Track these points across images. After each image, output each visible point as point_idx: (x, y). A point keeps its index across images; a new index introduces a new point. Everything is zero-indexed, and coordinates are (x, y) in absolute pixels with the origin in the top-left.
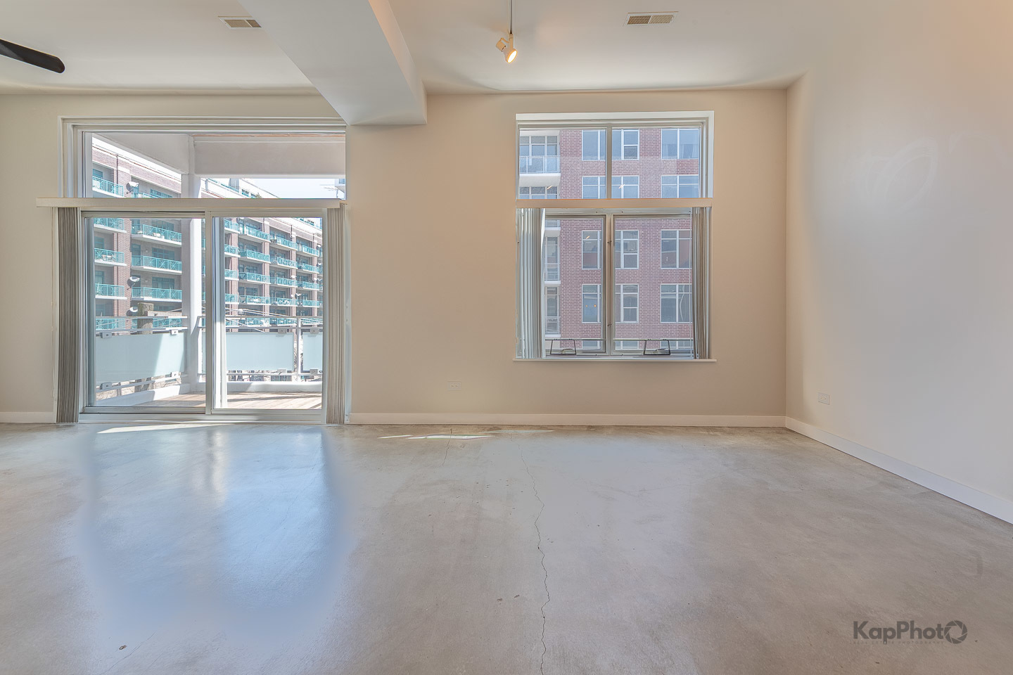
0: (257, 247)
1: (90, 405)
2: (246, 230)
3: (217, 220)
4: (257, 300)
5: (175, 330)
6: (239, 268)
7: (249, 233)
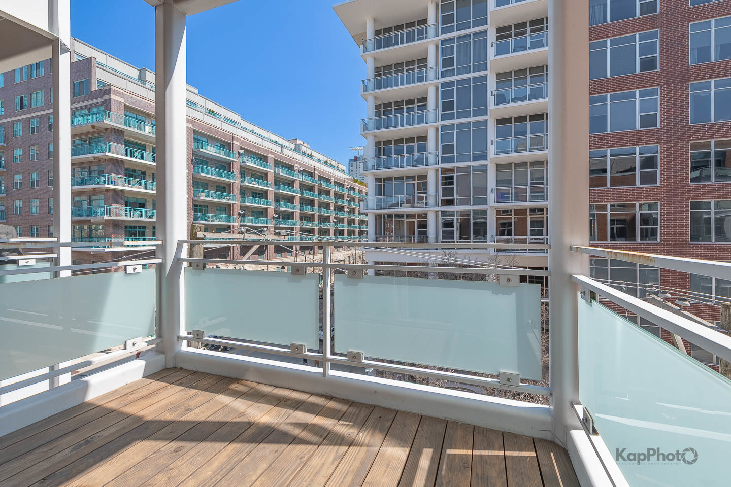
6: (300, 203)
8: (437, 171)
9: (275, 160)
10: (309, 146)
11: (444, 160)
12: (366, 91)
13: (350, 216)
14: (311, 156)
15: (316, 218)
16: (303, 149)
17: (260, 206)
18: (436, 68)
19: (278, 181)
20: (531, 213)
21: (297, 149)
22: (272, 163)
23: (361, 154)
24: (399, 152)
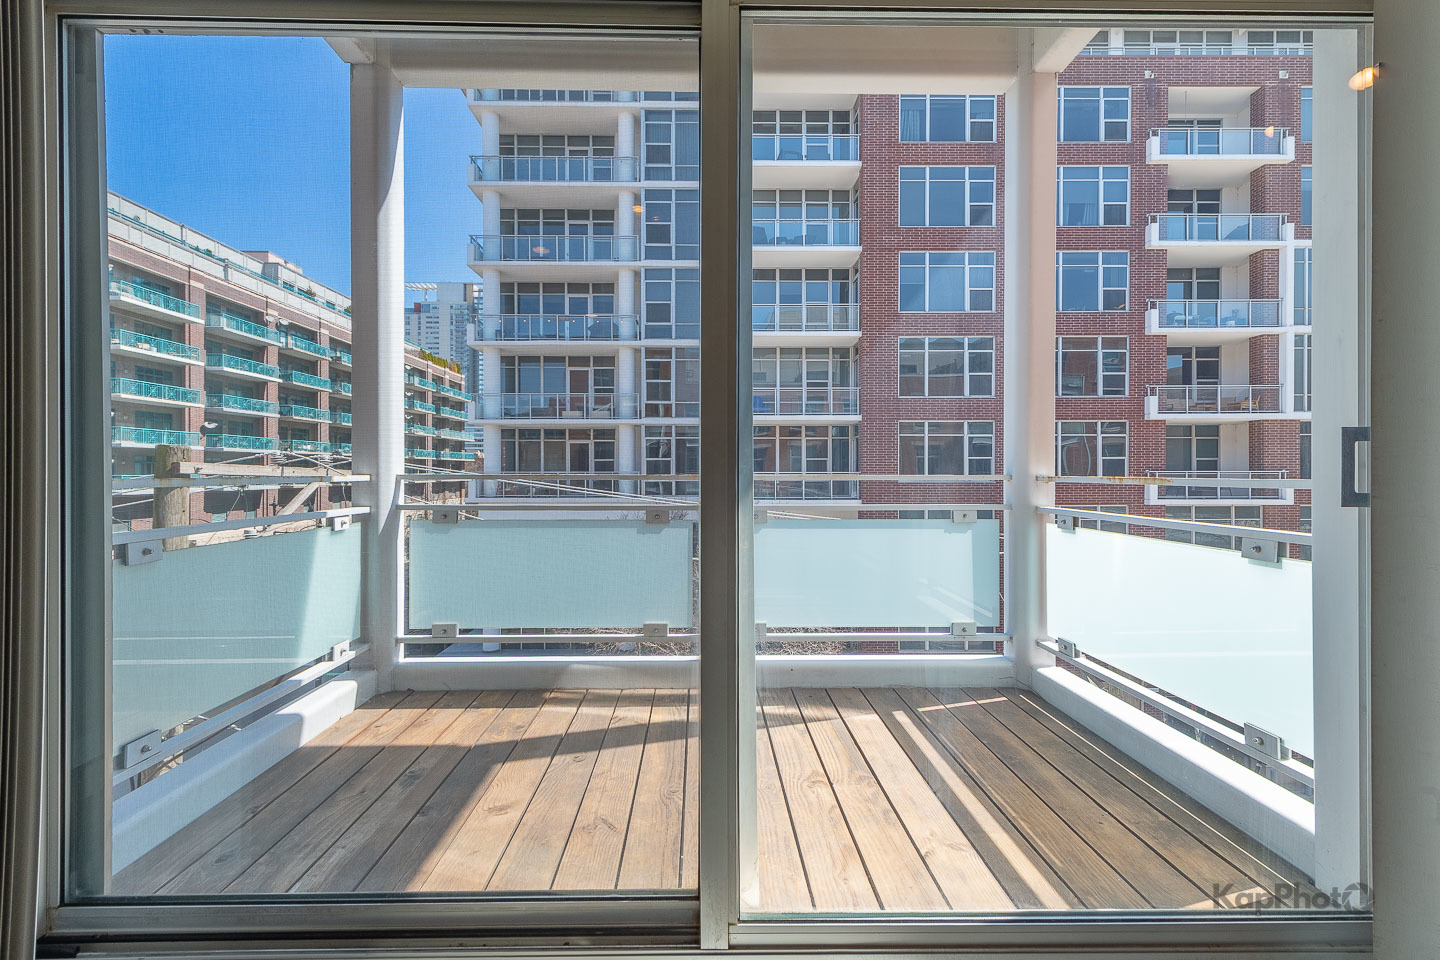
8: (637, 351)
9: (208, 296)
10: (301, 272)
11: (651, 333)
12: (481, 178)
13: (413, 430)
14: (309, 295)
15: (324, 432)
16: (284, 275)
17: (163, 401)
18: (635, 160)
19: (215, 344)
20: (808, 433)
21: (269, 274)
22: (200, 303)
23: (432, 298)
24: (554, 308)
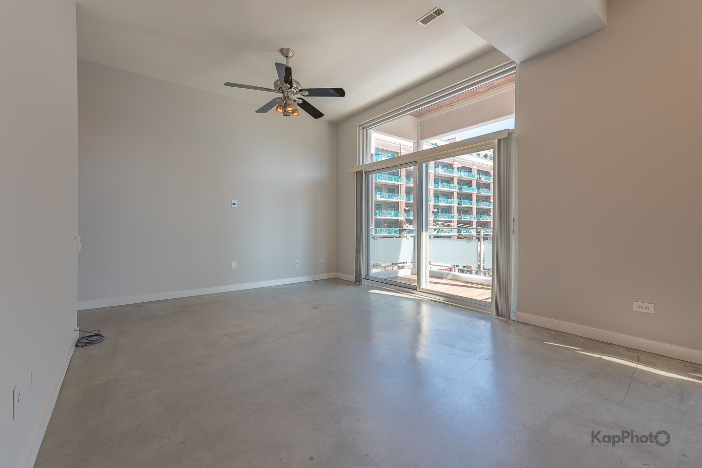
0: (469, 183)
1: (368, 275)
2: (462, 173)
3: (424, 164)
4: (468, 217)
5: (409, 235)
6: (458, 198)
7: (464, 175)
15: (474, 211)
19: (437, 179)
